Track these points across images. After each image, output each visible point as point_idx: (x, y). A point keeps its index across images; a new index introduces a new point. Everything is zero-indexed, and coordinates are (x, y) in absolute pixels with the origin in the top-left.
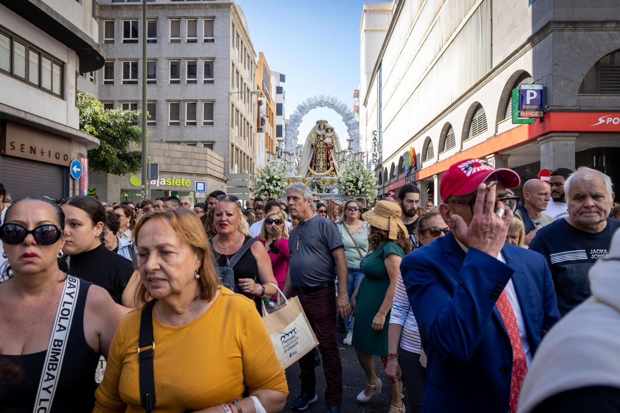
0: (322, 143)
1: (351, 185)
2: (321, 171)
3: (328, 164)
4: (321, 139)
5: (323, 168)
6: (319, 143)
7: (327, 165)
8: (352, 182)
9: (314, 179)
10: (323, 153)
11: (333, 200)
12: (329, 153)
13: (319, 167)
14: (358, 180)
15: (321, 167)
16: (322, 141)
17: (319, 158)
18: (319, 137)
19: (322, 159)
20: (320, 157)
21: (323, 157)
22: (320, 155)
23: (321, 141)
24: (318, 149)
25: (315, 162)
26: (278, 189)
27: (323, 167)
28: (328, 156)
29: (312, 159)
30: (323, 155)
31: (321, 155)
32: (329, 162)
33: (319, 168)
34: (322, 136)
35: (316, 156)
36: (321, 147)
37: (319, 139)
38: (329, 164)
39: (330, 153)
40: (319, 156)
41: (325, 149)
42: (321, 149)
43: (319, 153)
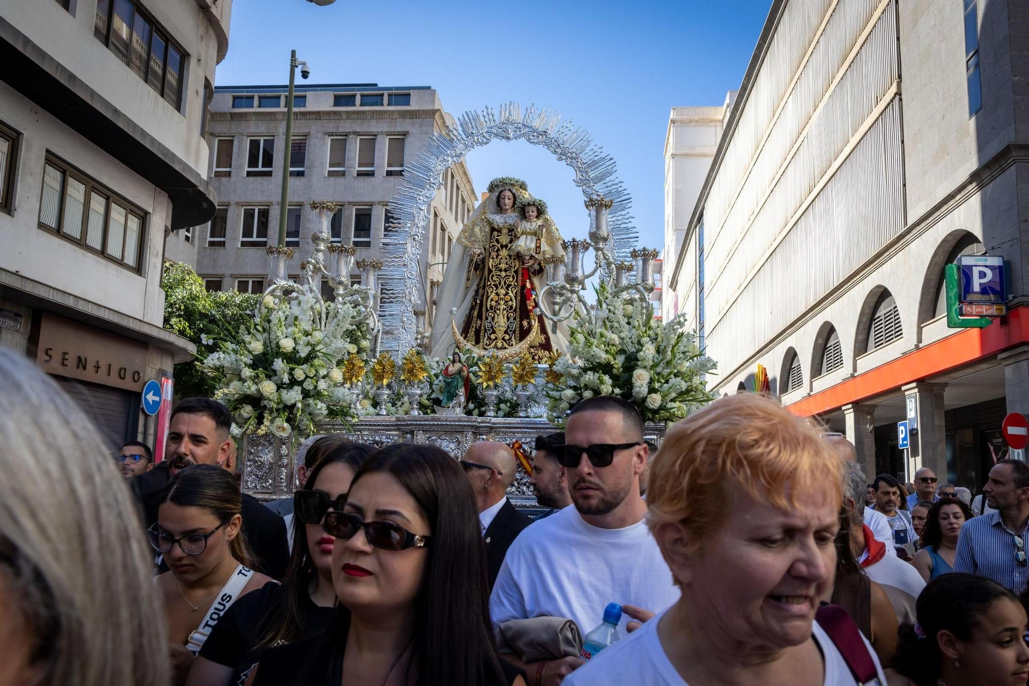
0: (504, 253)
1: (602, 382)
2: (500, 345)
3: (525, 323)
4: (504, 239)
5: (507, 337)
6: (494, 254)
7: (521, 326)
8: (606, 368)
9: (454, 362)
10: (509, 286)
11: (526, 447)
12: (528, 285)
13: (494, 332)
14: (632, 362)
15: (500, 335)
16: (506, 246)
17: (494, 303)
18: (495, 233)
19: (502, 307)
20: (497, 298)
22: (497, 294)
23: (502, 246)
24: (490, 271)
25: (480, 316)
26: (293, 396)
27: (506, 332)
28: (524, 295)
29: (472, 308)
30: (507, 294)
31: (503, 291)
32: (528, 317)
33: (493, 336)
34: (505, 231)
35: (482, 296)
36: (503, 266)
37: (498, 241)
38: (529, 323)
39: (533, 288)
40: (493, 296)
41: (516, 272)
42: (503, 274)
43: (495, 285)
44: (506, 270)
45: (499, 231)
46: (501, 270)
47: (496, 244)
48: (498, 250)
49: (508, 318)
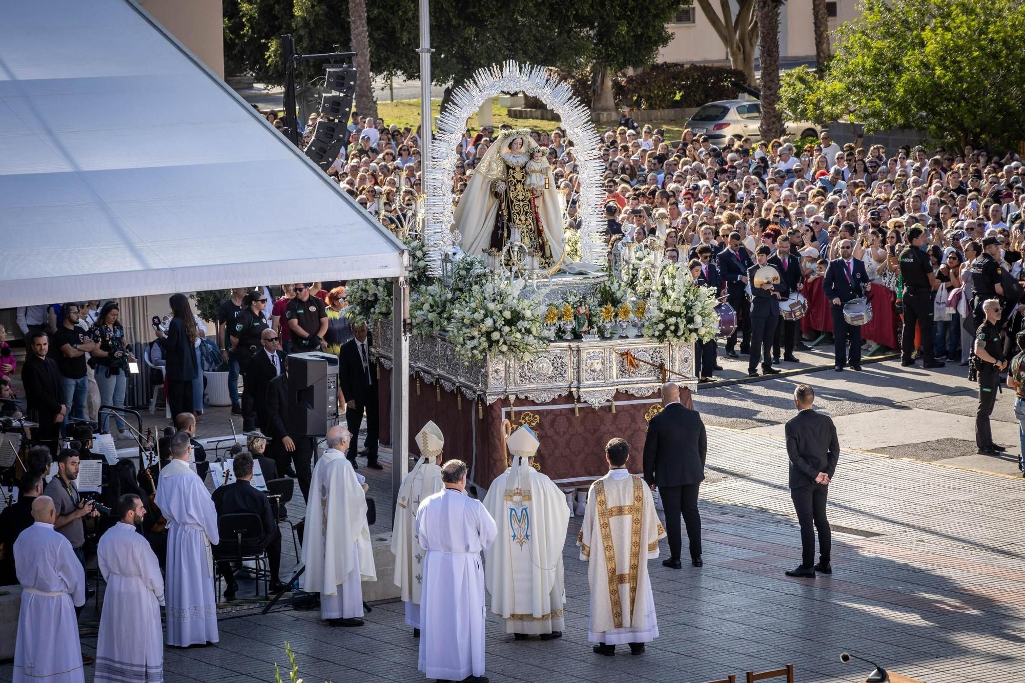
0: (520, 186)
3: (540, 240)
4: (518, 176)
6: (512, 188)
7: (539, 243)
10: (527, 213)
16: (520, 181)
17: (519, 227)
18: (511, 171)
20: (520, 223)
21: (528, 223)
22: (520, 220)
23: (518, 181)
24: (512, 202)
25: (509, 236)
28: (537, 220)
30: (526, 220)
31: (523, 218)
32: (541, 236)
34: (518, 169)
35: (508, 220)
36: (521, 197)
37: (514, 177)
38: (542, 240)
40: (517, 221)
41: (529, 201)
42: (521, 204)
43: (518, 213)
44: (523, 201)
45: (514, 169)
46: (519, 201)
47: (512, 179)
48: (515, 185)
49: (531, 239)
